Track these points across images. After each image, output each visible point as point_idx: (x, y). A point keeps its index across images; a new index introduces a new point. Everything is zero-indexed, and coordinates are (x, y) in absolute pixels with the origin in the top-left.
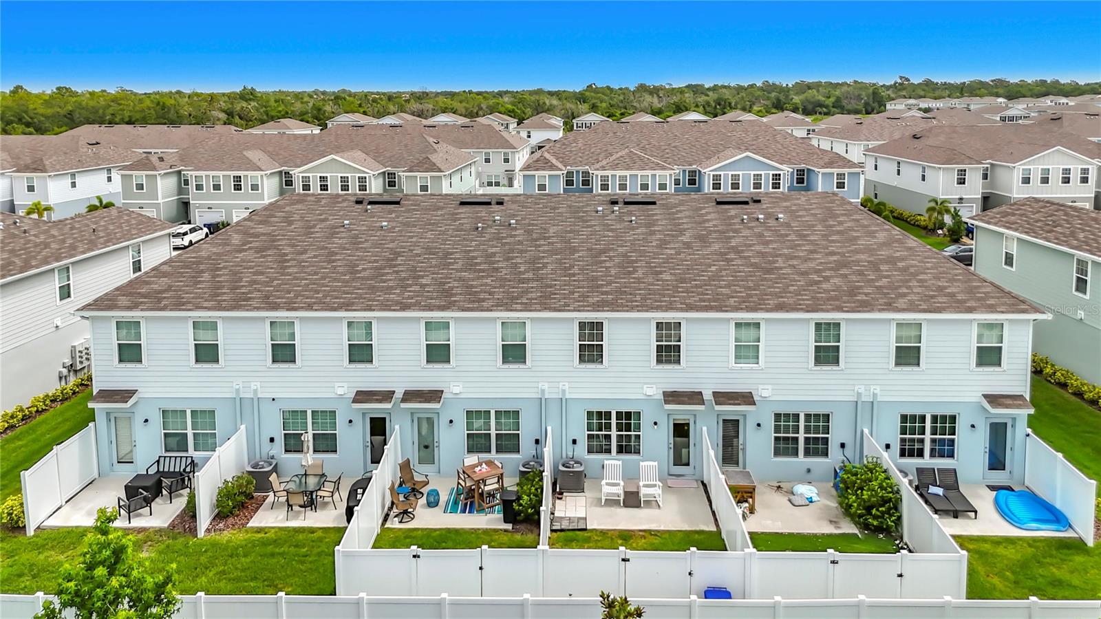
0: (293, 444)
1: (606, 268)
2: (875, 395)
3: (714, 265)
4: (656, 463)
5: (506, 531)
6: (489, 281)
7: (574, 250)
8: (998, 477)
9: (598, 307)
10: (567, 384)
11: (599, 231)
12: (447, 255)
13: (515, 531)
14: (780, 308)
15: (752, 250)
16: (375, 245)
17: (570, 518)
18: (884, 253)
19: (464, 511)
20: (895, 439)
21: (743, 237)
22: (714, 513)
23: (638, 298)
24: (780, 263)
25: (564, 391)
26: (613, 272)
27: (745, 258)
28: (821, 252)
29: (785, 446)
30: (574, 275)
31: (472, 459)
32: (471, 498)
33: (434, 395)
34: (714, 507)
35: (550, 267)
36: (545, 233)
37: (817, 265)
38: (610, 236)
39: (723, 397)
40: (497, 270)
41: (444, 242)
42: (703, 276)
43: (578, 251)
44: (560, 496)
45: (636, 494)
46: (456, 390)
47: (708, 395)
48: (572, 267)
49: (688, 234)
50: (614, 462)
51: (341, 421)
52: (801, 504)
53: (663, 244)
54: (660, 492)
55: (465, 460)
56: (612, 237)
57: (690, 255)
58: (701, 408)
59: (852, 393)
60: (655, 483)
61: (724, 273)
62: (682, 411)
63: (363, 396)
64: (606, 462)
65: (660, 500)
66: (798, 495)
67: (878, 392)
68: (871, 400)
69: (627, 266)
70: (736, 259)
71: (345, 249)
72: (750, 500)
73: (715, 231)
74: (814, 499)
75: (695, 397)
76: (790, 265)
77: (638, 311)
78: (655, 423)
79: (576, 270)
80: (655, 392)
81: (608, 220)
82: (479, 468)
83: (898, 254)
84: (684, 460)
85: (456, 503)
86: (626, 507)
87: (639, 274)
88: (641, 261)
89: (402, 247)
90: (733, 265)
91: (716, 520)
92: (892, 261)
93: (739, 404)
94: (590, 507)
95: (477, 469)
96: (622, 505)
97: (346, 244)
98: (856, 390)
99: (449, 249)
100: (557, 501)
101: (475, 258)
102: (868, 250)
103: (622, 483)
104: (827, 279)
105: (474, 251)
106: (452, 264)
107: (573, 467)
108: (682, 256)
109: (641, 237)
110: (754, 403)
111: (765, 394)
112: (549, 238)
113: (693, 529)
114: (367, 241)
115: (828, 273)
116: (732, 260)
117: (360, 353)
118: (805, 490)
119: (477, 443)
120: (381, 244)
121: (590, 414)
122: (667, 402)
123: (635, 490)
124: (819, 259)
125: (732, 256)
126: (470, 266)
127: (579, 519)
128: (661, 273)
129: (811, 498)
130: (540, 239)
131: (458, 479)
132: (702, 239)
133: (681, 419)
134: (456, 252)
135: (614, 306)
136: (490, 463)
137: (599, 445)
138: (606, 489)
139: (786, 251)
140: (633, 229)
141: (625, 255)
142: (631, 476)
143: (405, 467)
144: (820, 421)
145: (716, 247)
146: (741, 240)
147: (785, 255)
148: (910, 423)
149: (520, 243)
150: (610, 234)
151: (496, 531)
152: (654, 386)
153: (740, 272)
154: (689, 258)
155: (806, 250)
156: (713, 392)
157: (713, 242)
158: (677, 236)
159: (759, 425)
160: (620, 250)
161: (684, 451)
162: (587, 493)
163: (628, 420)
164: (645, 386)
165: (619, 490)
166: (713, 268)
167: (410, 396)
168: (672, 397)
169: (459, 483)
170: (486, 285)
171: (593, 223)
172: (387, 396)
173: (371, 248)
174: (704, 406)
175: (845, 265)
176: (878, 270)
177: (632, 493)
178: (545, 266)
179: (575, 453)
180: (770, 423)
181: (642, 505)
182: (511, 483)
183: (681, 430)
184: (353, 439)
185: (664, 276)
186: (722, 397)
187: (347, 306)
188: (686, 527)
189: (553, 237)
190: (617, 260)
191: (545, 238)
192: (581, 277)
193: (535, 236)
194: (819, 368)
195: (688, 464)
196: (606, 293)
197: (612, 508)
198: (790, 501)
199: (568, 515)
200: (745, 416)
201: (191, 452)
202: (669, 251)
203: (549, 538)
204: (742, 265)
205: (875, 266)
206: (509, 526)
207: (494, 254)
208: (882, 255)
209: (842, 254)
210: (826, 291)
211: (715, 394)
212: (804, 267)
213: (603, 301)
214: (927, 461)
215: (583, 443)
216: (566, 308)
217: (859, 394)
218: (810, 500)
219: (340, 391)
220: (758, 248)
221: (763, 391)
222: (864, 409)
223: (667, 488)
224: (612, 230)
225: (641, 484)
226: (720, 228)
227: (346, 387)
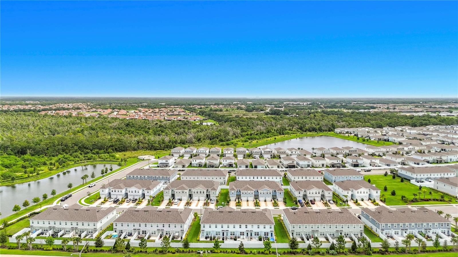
0: (217, 234)
4: (245, 236)
6: (232, 221)
8: (272, 237)
9: (241, 223)
10: (238, 230)
14: (255, 224)
20: (264, 234)
29: (255, 235)
31: (231, 236)
32: (231, 239)
33: (228, 230)
42: (249, 221)
44: (238, 238)
46: (230, 230)
50: (242, 236)
59: (260, 230)
62: (247, 232)
67: (262, 230)
73: (251, 216)
77: (244, 224)
78: (245, 233)
92: (265, 219)
93: (252, 231)
102: (263, 218)
107: (239, 236)
117: (222, 227)
118: (257, 238)
119: (231, 235)
121: (240, 232)
134: (229, 217)
137: (241, 235)
142: (243, 237)
143: (226, 236)
144: (258, 233)
145: (251, 218)
148: (265, 233)
161: (247, 235)
162: (240, 238)
163: (243, 233)
164: (245, 230)
167: (226, 230)
168: (247, 231)
172: (224, 230)
180: (254, 233)
182: (234, 237)
183: (247, 233)
184: (221, 234)
186: (250, 231)
187: (221, 223)
192: (240, 221)
194: (258, 228)
201: (208, 235)
210: (259, 222)
214: (266, 236)
215: (240, 234)
216: (238, 223)
221: (254, 230)
222: (261, 232)
223: (246, 238)
227: (221, 230)
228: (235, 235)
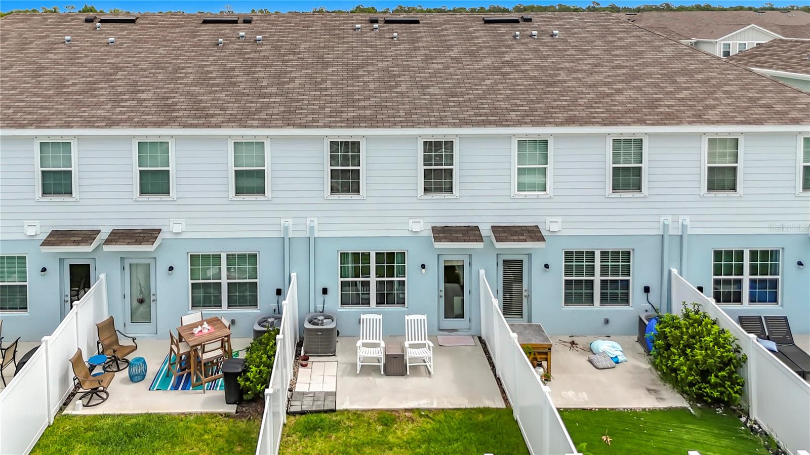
1: (365, 82)
2: (684, 227)
3: (489, 79)
4: (425, 317)
5: (227, 415)
6: (223, 95)
7: (327, 65)
9: (352, 123)
10: (316, 220)
11: (357, 47)
12: (177, 69)
13: (239, 415)
14: (572, 121)
15: (529, 65)
16: (94, 61)
17: (314, 393)
18: (676, 66)
19: (175, 387)
21: (517, 52)
22: (498, 380)
23: (402, 113)
24: (563, 76)
25: (312, 228)
26: (372, 86)
27: (523, 72)
28: (606, 66)
29: (577, 292)
30: (326, 89)
31: (192, 317)
33: (148, 235)
34: (499, 373)
35: (297, 81)
36: (295, 49)
37: (605, 78)
38: (369, 52)
39: (504, 232)
40: (234, 84)
41: (177, 57)
42: (477, 89)
43: (333, 66)
44: (304, 363)
45: (401, 358)
46: (177, 229)
47: (486, 230)
48: (324, 81)
49: (456, 50)
50: (373, 316)
51: (32, 268)
52: (606, 366)
53: (428, 59)
54: (430, 354)
55: (183, 317)
56: (372, 52)
57: (459, 69)
58: (479, 245)
59: (656, 225)
60: (423, 342)
61: (500, 86)
63: (58, 237)
64: (362, 317)
65: (430, 365)
66: (599, 354)
67: (687, 223)
68: (680, 234)
69: (388, 80)
70: (512, 72)
71: (58, 64)
72: (544, 364)
73: (486, 47)
74: (620, 358)
75: (470, 233)
76: (574, 78)
77: (402, 127)
78: (423, 266)
79: (329, 84)
80: (422, 227)
81: (366, 37)
82: (200, 328)
83: (693, 67)
84: (457, 311)
85: (168, 375)
86: (387, 375)
87: (403, 88)
88: (404, 75)
89: (126, 62)
90: (510, 79)
91: (503, 392)
93: (525, 241)
94: (342, 376)
95: (196, 331)
96: (382, 373)
97: (61, 59)
98: (662, 222)
99: (181, 63)
100: (301, 369)
101: (211, 72)
103: (383, 344)
104: (619, 91)
105: (209, 66)
106: (183, 78)
107: (322, 324)
108: (452, 70)
109: (404, 52)
110: (542, 239)
111: (554, 227)
112: (299, 53)
113: (476, 406)
114: (87, 56)
115: (619, 86)
116: (508, 74)
118: (608, 348)
119: (204, 295)
120: (102, 59)
121: (344, 256)
122: (437, 239)
123: (400, 353)
124: (606, 72)
125: (508, 70)
126: (204, 78)
127: (328, 394)
128: (428, 87)
129: (616, 357)
130: (289, 54)
131: (172, 344)
132: (473, 54)
133: (454, 260)
134: (189, 67)
135: (373, 122)
136: (214, 322)
137: (355, 295)
138: (364, 353)
139: (567, 65)
140: (395, 45)
141: (384, 70)
142: (394, 333)
143: (107, 327)
144: (619, 260)
145: (489, 61)
146: (516, 55)
147: (568, 69)
148: (726, 261)
149: (266, 58)
150: (369, 50)
151: (213, 415)
152: (422, 221)
153: (519, 85)
154: (458, 72)
155: (589, 64)
156: (492, 227)
157: (485, 57)
158: (444, 52)
159: (547, 266)
160: (380, 64)
161: (457, 300)
162: (340, 357)
163: (390, 260)
164: (411, 221)
165: (378, 353)
166: (488, 82)
167: (117, 236)
168: (443, 233)
169: (172, 349)
170: (219, 99)
171: (350, 39)
172: (88, 236)
173: (89, 63)
174: (483, 243)
175: (636, 78)
176: (675, 82)
177: (395, 357)
178: (292, 80)
179: (325, 306)
181: (408, 373)
183: (452, 275)
185: (431, 90)
187: (39, 123)
188: (465, 404)
189: (304, 52)
190: (376, 75)
191: (294, 54)
192: (334, 92)
193: (283, 51)
194: (617, 195)
195: (462, 316)
196: (364, 108)
197: (370, 378)
198: (590, 361)
199: (313, 389)
200: (530, 255)
202: (435, 66)
203: (285, 425)
204: (520, 79)
205: (670, 77)
206: (232, 409)
207: (233, 69)
208: (675, 68)
209: (631, 68)
210: (621, 104)
211: (495, 229)
212: (590, 80)
213: (359, 116)
214: (746, 308)
215: (335, 293)
216: (314, 124)
217: (665, 226)
218: (615, 360)
219: (31, 231)
220: (535, 62)
221: (551, 225)
222: (671, 245)
223: (439, 348)
224: (371, 46)
225: (407, 344)
226: (491, 44)
227: (38, 226)
228: (265, 296)
